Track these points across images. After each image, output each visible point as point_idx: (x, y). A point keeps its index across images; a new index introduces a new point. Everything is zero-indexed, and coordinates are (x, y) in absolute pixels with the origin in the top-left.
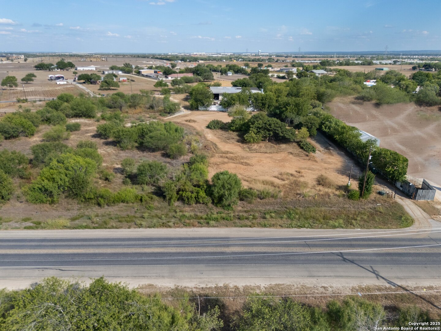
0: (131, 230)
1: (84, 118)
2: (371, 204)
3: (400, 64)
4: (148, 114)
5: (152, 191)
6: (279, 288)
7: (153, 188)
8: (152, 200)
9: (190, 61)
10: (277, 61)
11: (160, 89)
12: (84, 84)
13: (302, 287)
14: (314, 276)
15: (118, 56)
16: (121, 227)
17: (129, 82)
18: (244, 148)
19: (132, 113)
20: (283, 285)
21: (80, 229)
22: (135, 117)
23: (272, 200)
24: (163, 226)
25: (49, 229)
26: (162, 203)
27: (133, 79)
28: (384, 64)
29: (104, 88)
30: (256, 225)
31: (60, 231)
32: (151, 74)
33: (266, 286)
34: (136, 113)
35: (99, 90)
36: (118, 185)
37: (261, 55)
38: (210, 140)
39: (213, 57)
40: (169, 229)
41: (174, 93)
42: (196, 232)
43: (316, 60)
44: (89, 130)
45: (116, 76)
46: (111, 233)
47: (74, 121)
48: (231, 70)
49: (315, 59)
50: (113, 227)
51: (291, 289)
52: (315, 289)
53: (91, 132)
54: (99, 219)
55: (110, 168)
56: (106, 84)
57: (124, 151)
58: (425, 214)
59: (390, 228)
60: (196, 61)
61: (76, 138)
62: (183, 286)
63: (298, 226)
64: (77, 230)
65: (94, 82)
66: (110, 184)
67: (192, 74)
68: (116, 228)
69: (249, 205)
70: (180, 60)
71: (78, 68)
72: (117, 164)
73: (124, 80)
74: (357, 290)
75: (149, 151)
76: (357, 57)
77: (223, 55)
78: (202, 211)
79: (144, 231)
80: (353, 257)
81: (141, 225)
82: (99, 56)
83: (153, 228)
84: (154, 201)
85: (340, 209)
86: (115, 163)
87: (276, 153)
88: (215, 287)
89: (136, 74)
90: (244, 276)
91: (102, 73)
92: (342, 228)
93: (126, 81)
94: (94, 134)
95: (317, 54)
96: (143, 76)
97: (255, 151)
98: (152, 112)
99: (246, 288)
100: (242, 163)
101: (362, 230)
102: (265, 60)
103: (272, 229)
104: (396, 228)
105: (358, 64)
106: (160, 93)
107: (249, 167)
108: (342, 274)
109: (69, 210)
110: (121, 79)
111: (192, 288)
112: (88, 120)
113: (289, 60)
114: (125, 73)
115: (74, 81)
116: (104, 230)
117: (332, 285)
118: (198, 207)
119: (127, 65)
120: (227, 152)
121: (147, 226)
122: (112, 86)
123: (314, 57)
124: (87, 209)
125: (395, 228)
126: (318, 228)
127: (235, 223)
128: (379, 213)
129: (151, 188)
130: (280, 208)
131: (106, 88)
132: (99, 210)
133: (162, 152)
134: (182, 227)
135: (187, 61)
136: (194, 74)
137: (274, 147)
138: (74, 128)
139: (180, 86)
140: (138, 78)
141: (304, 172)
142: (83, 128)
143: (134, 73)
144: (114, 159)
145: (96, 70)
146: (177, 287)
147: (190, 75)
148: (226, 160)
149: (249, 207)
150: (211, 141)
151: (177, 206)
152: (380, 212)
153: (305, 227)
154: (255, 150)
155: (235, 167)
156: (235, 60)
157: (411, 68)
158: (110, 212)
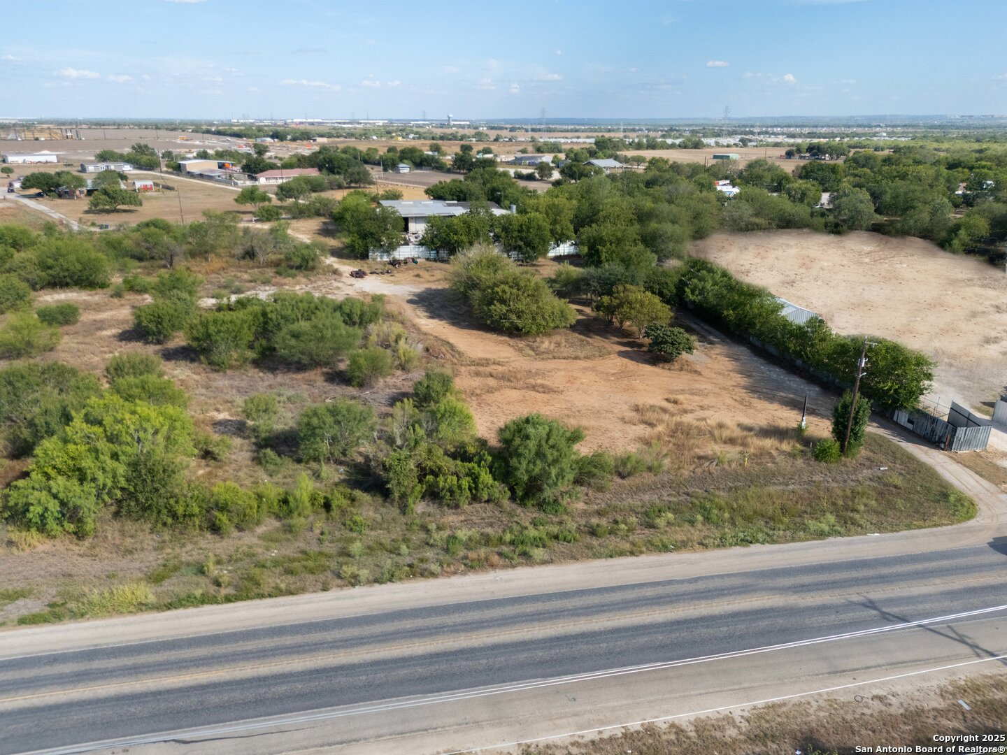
0: (333, 593)
1: (76, 288)
2: (867, 469)
3: (757, 146)
4: (246, 272)
5: (342, 477)
6: (779, 716)
7: (342, 469)
8: (356, 504)
9: (294, 140)
10: (496, 140)
11: (249, 207)
12: (40, 199)
13: (831, 705)
14: (844, 671)
15: (104, 125)
16: (303, 590)
17: (159, 191)
18: (521, 350)
19: (203, 271)
20: (784, 704)
21: (189, 606)
22: (214, 280)
23: (649, 478)
24: (414, 576)
25: (95, 617)
26: (383, 510)
27: (170, 184)
28: (724, 146)
29: (101, 207)
30: (644, 549)
31: (130, 618)
32: (212, 171)
33: (746, 714)
34: (213, 272)
35: (87, 212)
36: (245, 470)
37: (454, 126)
38: (430, 332)
39: (344, 129)
40: (433, 582)
41: (289, 216)
42: (506, 581)
43: (578, 138)
44: (102, 321)
45: (123, 177)
46: (282, 609)
47: (52, 298)
48: (405, 161)
49: (577, 134)
50: (278, 592)
51: (808, 715)
52: (861, 704)
53: (110, 327)
54: (230, 572)
55: (203, 422)
56: (107, 198)
57: (221, 374)
58: (985, 483)
59: (939, 525)
60: (309, 138)
61: (75, 345)
62: (541, 745)
63: (742, 540)
64: (181, 612)
65: (66, 192)
66: (220, 467)
67: (316, 169)
68: (291, 593)
69: (600, 495)
70: (268, 136)
71: (11, 159)
72: (217, 410)
73: (145, 186)
74: (953, 694)
75: (289, 370)
76: (662, 131)
77: (366, 124)
78: (492, 520)
79: (370, 595)
80: (901, 608)
81: (355, 577)
82: (51, 126)
83: (389, 584)
84: (361, 505)
85: (806, 486)
86: (211, 408)
87: (600, 356)
88: (625, 736)
89: (170, 170)
90: (682, 694)
91: (80, 168)
92: (839, 534)
93: (151, 189)
94: (120, 331)
95: (578, 124)
96: (191, 175)
97: (551, 356)
98: (253, 267)
99: (701, 727)
100: (534, 388)
101: (883, 535)
102: (469, 137)
103: (684, 556)
104: (951, 525)
105: (673, 146)
106: (254, 219)
107: (555, 396)
108: (901, 656)
109: (131, 552)
110: (138, 184)
111: (567, 747)
112: (89, 295)
113: (522, 137)
114: (140, 168)
115: (11, 191)
116: (257, 602)
117: (894, 690)
118: (477, 511)
119: (141, 149)
120: (486, 362)
121: (371, 578)
122: (123, 203)
123: (572, 131)
124: (184, 545)
125: (948, 525)
126: (787, 542)
127: (589, 547)
128: (894, 490)
129: (337, 470)
130: (675, 496)
131: (107, 207)
132: (218, 545)
133: (325, 370)
134: (464, 573)
135: (286, 140)
136: (320, 170)
137: (588, 343)
138: (60, 318)
139: (300, 201)
140: (178, 181)
141: (685, 401)
142: (86, 317)
143: (165, 169)
144: (203, 398)
145: (58, 162)
146: (525, 748)
147: (313, 173)
148: (492, 382)
149: (601, 501)
150: (434, 334)
151: (423, 513)
152: (896, 487)
153: (758, 541)
154: (548, 352)
155: (521, 398)
156: (400, 136)
157: (784, 153)
158: (250, 547)
